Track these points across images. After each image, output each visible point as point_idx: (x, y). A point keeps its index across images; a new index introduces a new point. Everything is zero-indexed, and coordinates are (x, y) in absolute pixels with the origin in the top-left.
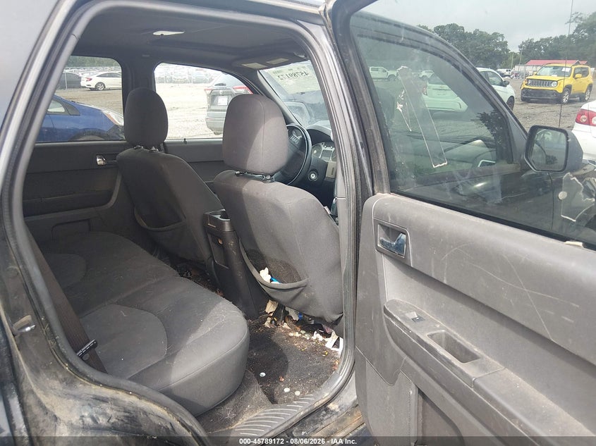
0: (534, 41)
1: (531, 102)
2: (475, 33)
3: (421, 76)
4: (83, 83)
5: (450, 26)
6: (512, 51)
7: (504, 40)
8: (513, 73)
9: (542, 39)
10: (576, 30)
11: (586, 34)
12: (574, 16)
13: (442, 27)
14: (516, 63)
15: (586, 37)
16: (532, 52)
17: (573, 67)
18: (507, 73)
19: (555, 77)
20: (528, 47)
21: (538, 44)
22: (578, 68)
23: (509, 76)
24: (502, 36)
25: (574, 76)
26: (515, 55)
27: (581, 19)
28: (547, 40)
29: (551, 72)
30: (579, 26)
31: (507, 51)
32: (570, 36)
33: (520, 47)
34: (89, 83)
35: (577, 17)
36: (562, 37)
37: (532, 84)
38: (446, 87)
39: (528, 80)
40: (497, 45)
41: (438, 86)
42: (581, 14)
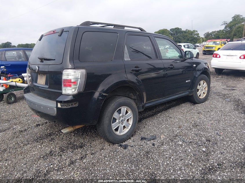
1: (207, 55)
2: (186, 31)
3: (166, 48)
5: (176, 28)
6: (201, 37)
7: (198, 33)
8: (202, 45)
9: (212, 32)
10: (225, 28)
11: (229, 29)
12: (224, 23)
13: (173, 29)
14: (203, 41)
15: (229, 30)
16: (209, 37)
17: (221, 42)
18: (200, 45)
19: (214, 45)
20: (207, 35)
21: (211, 34)
22: (222, 42)
23: (200, 46)
24: (197, 31)
25: (221, 45)
26: (203, 38)
27: (226, 23)
28: (214, 32)
29: (213, 44)
30: (226, 26)
31: (199, 37)
32: (223, 30)
33: (204, 35)
35: (225, 23)
36: (220, 31)
37: (206, 48)
38: (175, 50)
39: (204, 47)
40: (195, 35)
41: (172, 50)
42: (226, 22)
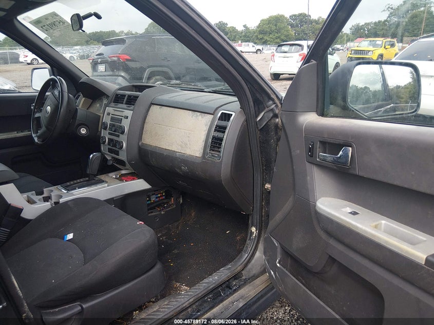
0: (361, 25)
2: (319, 20)
4: (21, 59)
5: (300, 15)
6: (345, 32)
8: (345, 48)
9: (366, 24)
10: (389, 17)
11: (396, 19)
12: (387, 7)
13: (295, 16)
14: (348, 40)
15: (396, 21)
16: (358, 32)
17: (384, 41)
18: (342, 48)
19: (371, 48)
20: (356, 29)
21: (363, 27)
22: (387, 41)
23: (343, 50)
25: (385, 47)
26: (347, 35)
27: (392, 8)
28: (369, 24)
29: (368, 44)
30: (391, 13)
32: (385, 21)
33: (351, 29)
34: (26, 59)
35: (389, 7)
36: (380, 22)
37: (355, 54)
39: (351, 51)
42: (392, 5)
